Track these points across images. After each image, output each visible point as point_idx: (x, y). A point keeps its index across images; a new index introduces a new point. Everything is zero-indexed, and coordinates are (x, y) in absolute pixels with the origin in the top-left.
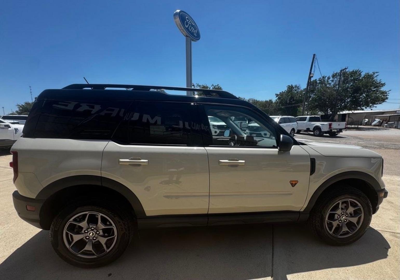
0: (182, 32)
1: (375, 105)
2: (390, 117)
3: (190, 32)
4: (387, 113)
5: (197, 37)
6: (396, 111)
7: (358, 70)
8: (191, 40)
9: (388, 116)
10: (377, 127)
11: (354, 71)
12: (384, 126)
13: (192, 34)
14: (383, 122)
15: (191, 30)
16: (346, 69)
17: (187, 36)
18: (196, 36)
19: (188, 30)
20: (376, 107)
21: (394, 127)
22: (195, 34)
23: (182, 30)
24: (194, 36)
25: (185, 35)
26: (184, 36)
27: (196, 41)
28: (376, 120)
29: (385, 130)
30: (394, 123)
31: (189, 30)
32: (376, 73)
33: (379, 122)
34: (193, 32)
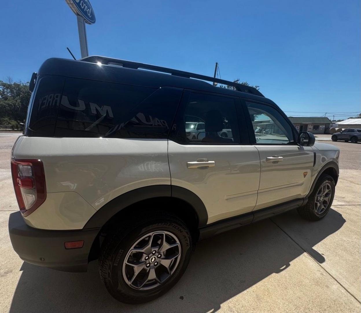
0: (71, 8)
1: (257, 116)
2: (266, 126)
3: (83, 10)
4: (264, 122)
5: (92, 19)
6: (269, 121)
7: (246, 83)
8: (85, 22)
9: (265, 124)
10: (259, 134)
11: (243, 84)
12: (263, 133)
13: (85, 13)
14: (262, 129)
15: (83, 7)
16: (238, 80)
17: (78, 15)
18: (90, 17)
19: (80, 7)
20: (258, 117)
21: (269, 133)
22: (89, 14)
23: (71, 4)
24: (88, 17)
25: (76, 12)
26: (74, 14)
27: (90, 24)
28: (257, 128)
29: (265, 136)
30: (269, 130)
31: (82, 8)
32: (258, 87)
33: (260, 129)
34: (86, 10)
